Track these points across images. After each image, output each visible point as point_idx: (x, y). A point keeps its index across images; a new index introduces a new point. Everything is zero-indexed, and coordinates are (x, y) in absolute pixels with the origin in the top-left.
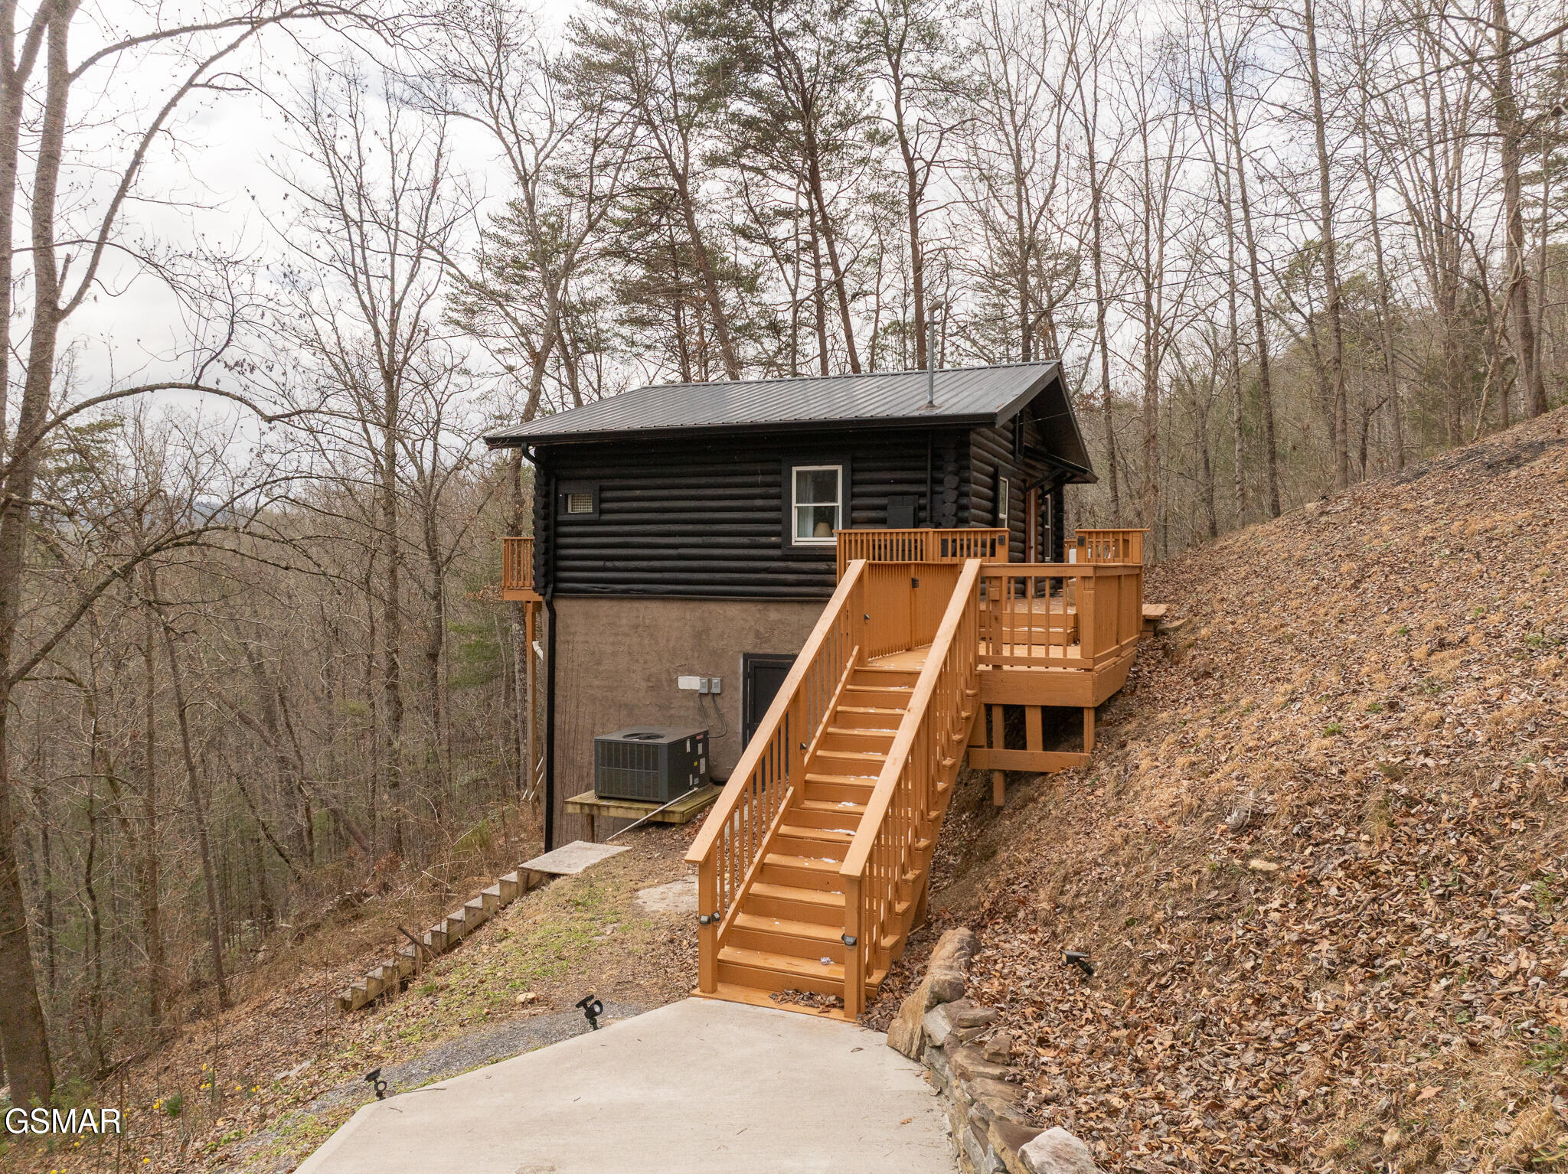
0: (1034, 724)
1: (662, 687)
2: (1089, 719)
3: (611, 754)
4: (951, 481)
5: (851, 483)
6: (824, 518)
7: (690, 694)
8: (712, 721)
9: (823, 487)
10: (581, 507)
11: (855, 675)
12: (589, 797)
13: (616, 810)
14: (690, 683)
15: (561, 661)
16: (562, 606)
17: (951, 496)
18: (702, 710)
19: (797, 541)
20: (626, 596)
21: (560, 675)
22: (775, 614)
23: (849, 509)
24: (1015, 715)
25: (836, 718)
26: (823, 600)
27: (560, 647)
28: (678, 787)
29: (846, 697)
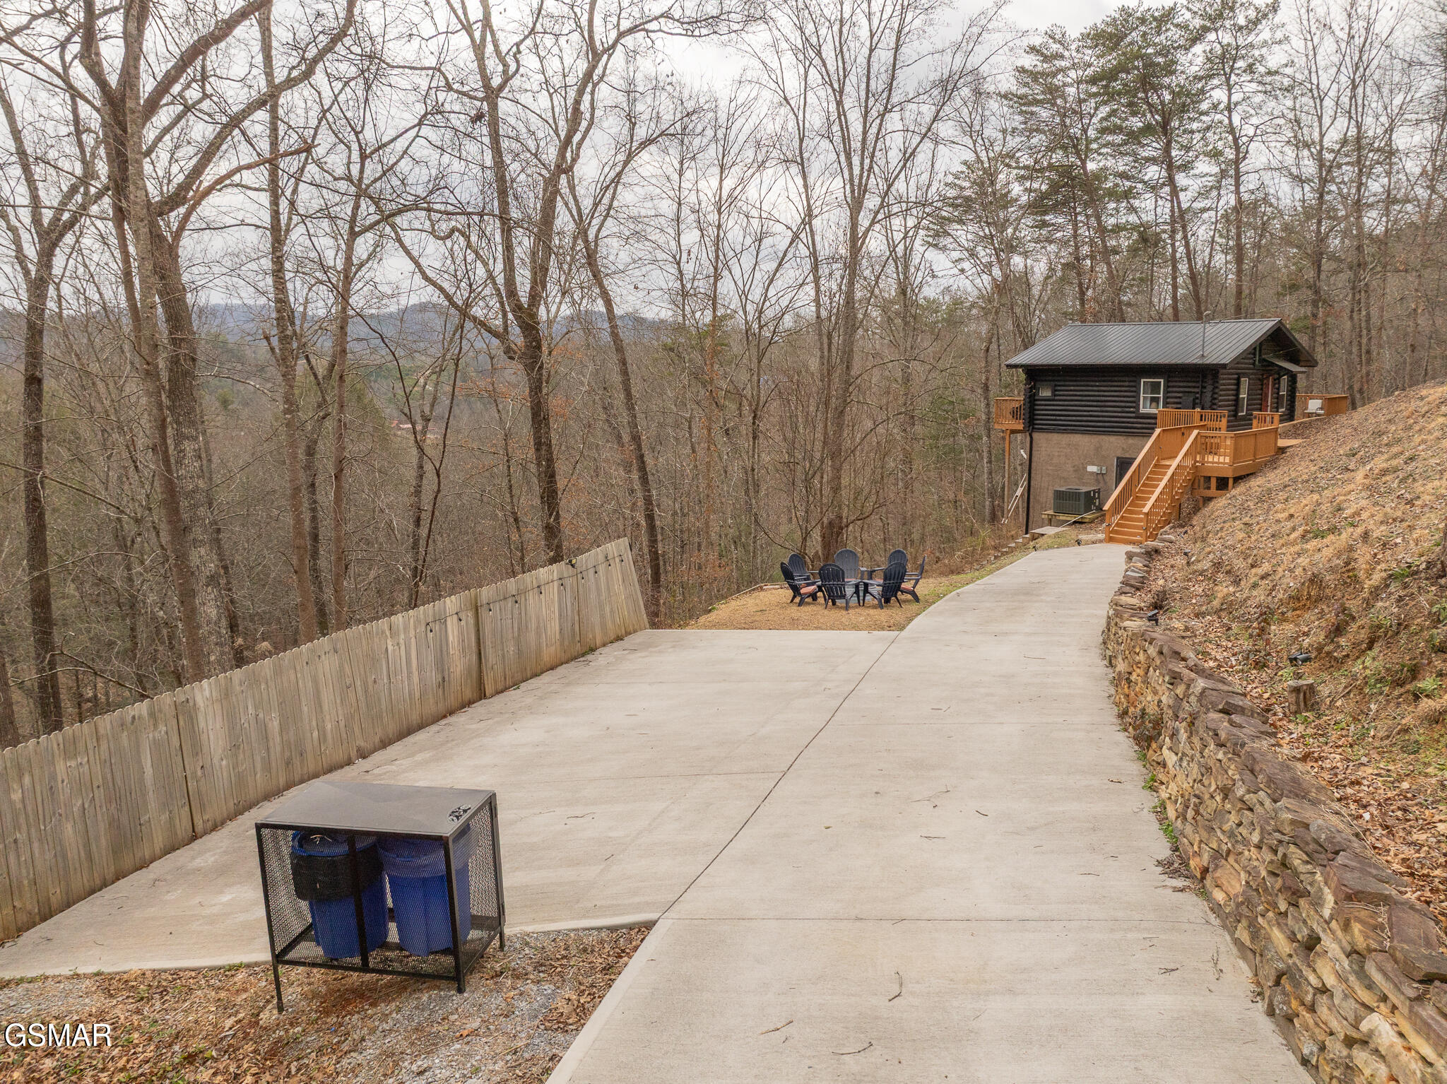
0: (1213, 483)
1: (1080, 470)
2: (1231, 482)
3: (1059, 495)
4: (1210, 388)
5: (1167, 386)
6: (1155, 400)
7: (1092, 473)
8: (1101, 485)
9: (1155, 388)
10: (1046, 393)
11: (1156, 466)
12: (1051, 512)
13: (1062, 517)
14: (1092, 469)
15: (1034, 459)
16: (1035, 435)
17: (1209, 395)
18: (1097, 480)
19: (1142, 410)
20: (1065, 432)
21: (1034, 465)
22: (1131, 441)
23: (1166, 398)
24: (1208, 479)
25: (1148, 478)
26: (1150, 435)
27: (1034, 453)
28: (1088, 509)
29: (1151, 472)
